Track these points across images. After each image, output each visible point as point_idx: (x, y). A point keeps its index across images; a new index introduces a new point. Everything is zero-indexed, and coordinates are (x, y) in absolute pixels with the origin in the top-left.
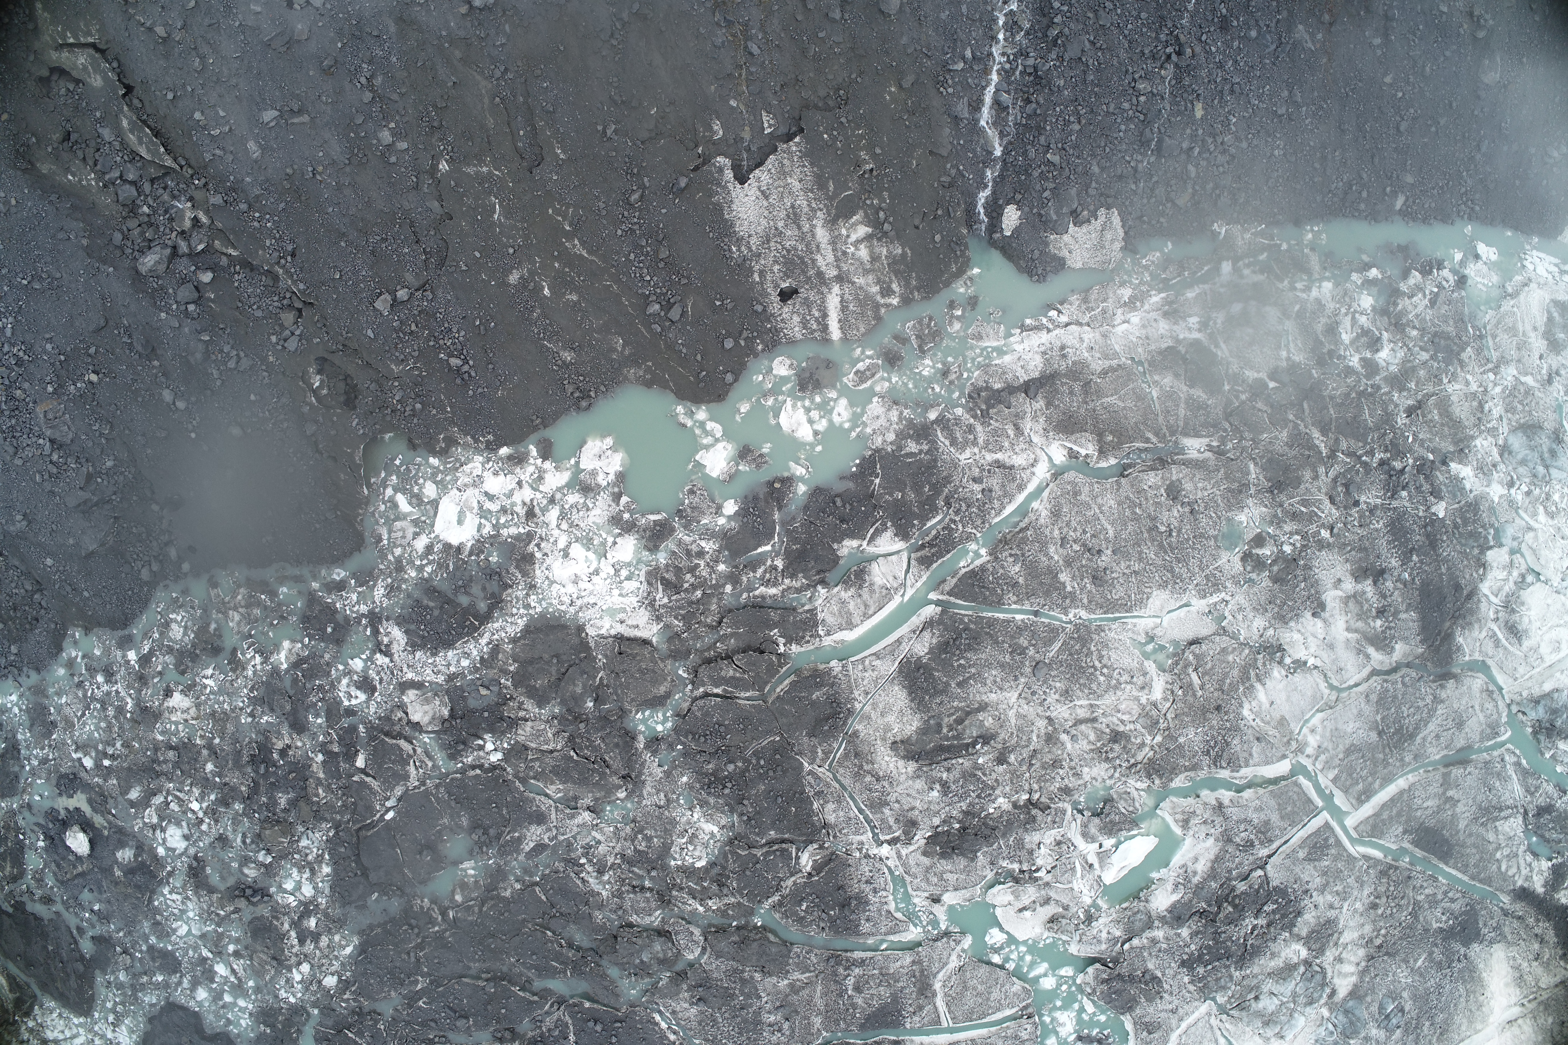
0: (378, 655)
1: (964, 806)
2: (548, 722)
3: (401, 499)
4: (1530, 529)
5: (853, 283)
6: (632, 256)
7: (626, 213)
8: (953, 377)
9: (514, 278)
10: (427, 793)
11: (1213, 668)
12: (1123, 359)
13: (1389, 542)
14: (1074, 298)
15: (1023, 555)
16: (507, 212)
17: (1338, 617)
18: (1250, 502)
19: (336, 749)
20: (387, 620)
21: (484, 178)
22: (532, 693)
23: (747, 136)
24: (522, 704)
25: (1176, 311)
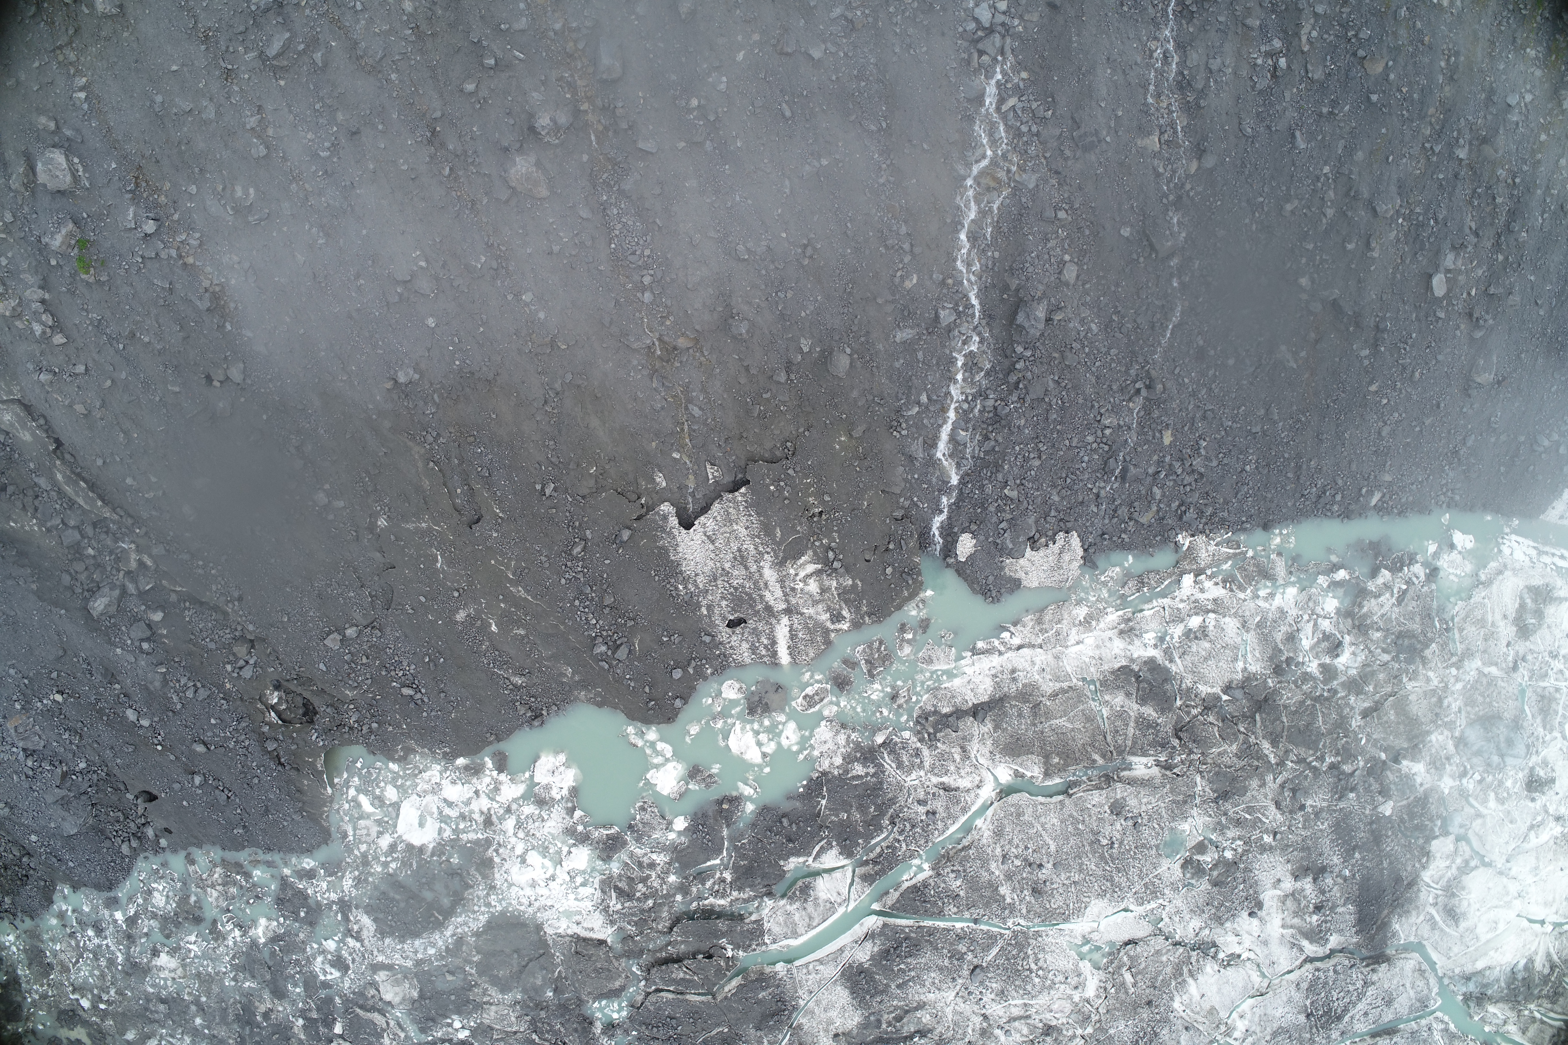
0: (349, 940)
2: (510, 1006)
3: (364, 800)
4: (1479, 815)
5: (802, 614)
6: (577, 603)
7: (569, 564)
8: (901, 701)
9: (461, 616)
11: (1146, 967)
12: (1075, 680)
13: (1332, 841)
14: (1029, 620)
15: (965, 871)
16: (449, 562)
17: (1274, 915)
18: (1195, 812)
19: (314, 1015)
20: (357, 908)
21: (423, 533)
22: (495, 981)
23: (691, 485)
24: (487, 989)
25: (1131, 629)
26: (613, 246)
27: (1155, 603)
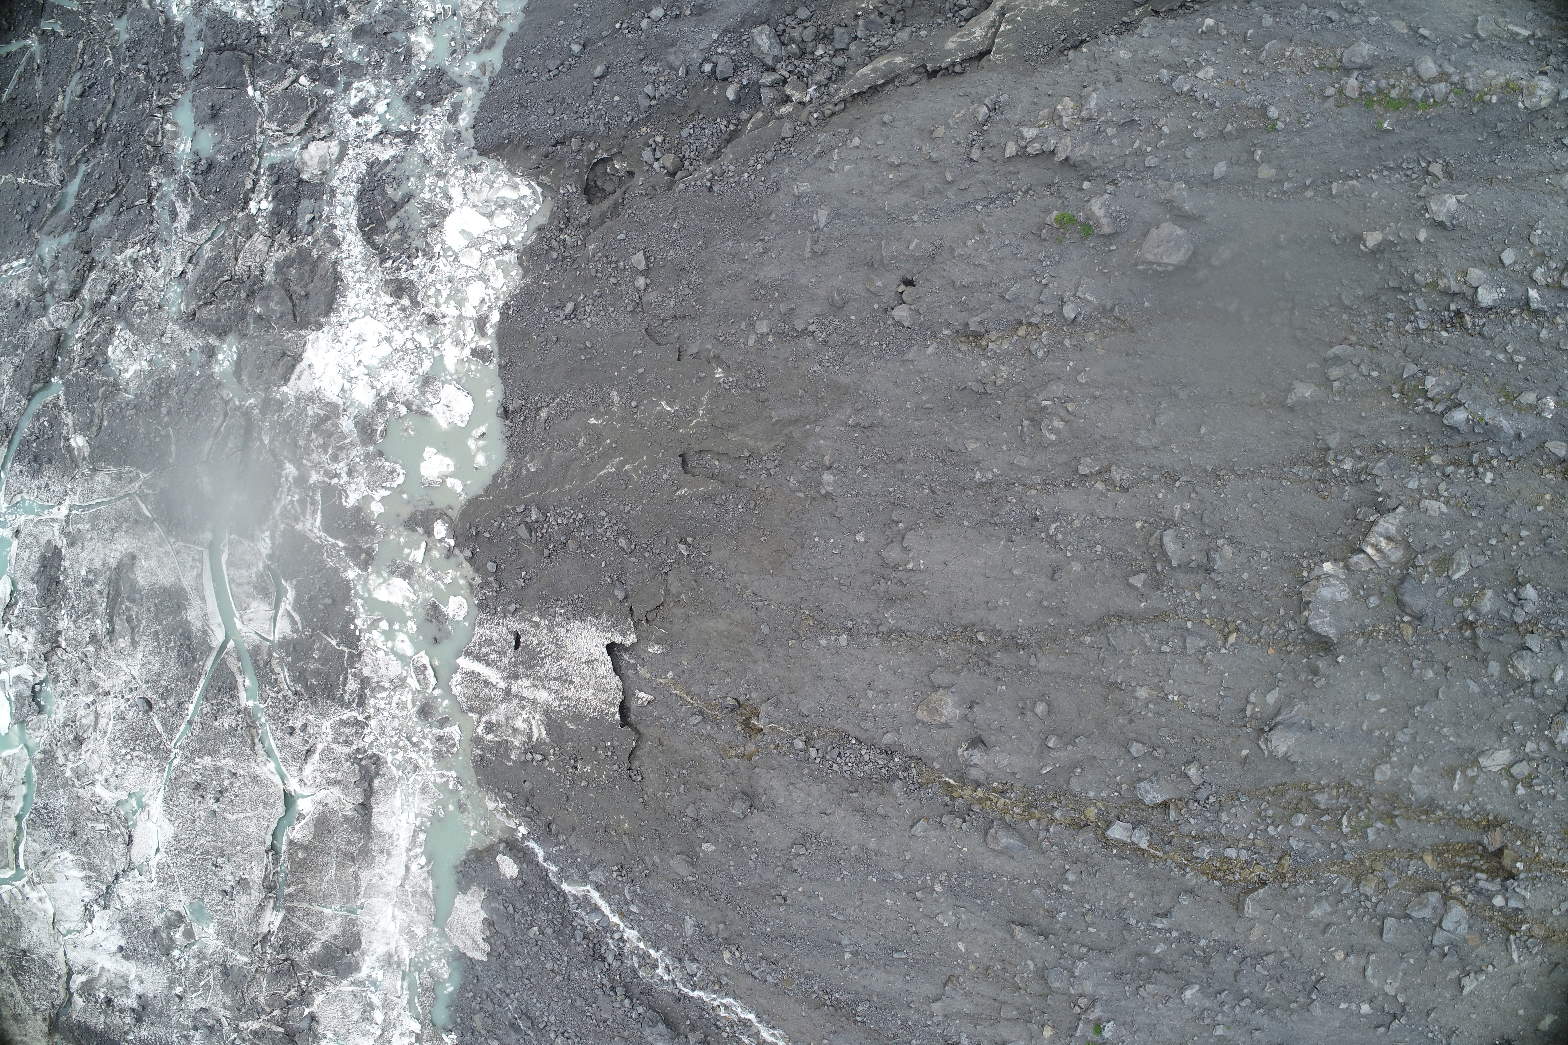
1: (71, 591)
2: (262, 266)
5: (502, 702)
6: (581, 516)
7: (616, 528)
9: (615, 395)
10: (252, 133)
11: (105, 846)
15: (234, 735)
16: (662, 416)
18: (221, 944)
19: (325, 62)
21: (695, 408)
22: (288, 262)
23: (642, 671)
24: (284, 250)
25: (390, 965)
26: (854, 742)
27: (405, 992)
